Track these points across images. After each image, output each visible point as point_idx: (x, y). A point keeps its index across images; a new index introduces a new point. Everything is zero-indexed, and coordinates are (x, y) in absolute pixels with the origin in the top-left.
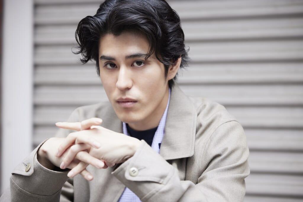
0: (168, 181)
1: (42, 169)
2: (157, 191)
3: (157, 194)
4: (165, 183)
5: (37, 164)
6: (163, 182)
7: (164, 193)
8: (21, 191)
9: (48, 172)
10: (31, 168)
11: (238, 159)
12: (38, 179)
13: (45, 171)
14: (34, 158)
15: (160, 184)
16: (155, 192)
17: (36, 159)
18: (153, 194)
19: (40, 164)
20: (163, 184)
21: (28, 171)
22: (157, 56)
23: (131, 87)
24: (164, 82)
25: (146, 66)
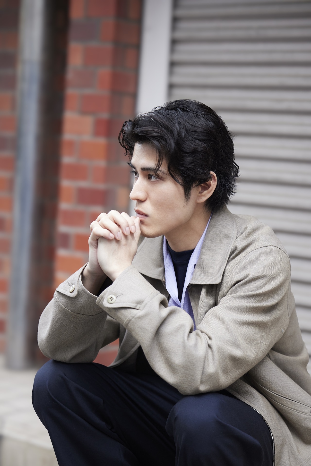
0: (145, 306)
1: (86, 292)
2: (133, 317)
3: (133, 320)
4: (141, 308)
5: (81, 286)
6: (140, 307)
7: (139, 318)
8: (64, 309)
9: (91, 296)
10: (75, 289)
11: (258, 289)
12: (82, 301)
13: (88, 294)
14: (79, 279)
15: (137, 309)
16: (131, 318)
17: (81, 281)
18: (130, 320)
19: (84, 287)
20: (140, 310)
21: (71, 292)
22: (171, 174)
23: (144, 200)
24: (184, 204)
25: (160, 182)
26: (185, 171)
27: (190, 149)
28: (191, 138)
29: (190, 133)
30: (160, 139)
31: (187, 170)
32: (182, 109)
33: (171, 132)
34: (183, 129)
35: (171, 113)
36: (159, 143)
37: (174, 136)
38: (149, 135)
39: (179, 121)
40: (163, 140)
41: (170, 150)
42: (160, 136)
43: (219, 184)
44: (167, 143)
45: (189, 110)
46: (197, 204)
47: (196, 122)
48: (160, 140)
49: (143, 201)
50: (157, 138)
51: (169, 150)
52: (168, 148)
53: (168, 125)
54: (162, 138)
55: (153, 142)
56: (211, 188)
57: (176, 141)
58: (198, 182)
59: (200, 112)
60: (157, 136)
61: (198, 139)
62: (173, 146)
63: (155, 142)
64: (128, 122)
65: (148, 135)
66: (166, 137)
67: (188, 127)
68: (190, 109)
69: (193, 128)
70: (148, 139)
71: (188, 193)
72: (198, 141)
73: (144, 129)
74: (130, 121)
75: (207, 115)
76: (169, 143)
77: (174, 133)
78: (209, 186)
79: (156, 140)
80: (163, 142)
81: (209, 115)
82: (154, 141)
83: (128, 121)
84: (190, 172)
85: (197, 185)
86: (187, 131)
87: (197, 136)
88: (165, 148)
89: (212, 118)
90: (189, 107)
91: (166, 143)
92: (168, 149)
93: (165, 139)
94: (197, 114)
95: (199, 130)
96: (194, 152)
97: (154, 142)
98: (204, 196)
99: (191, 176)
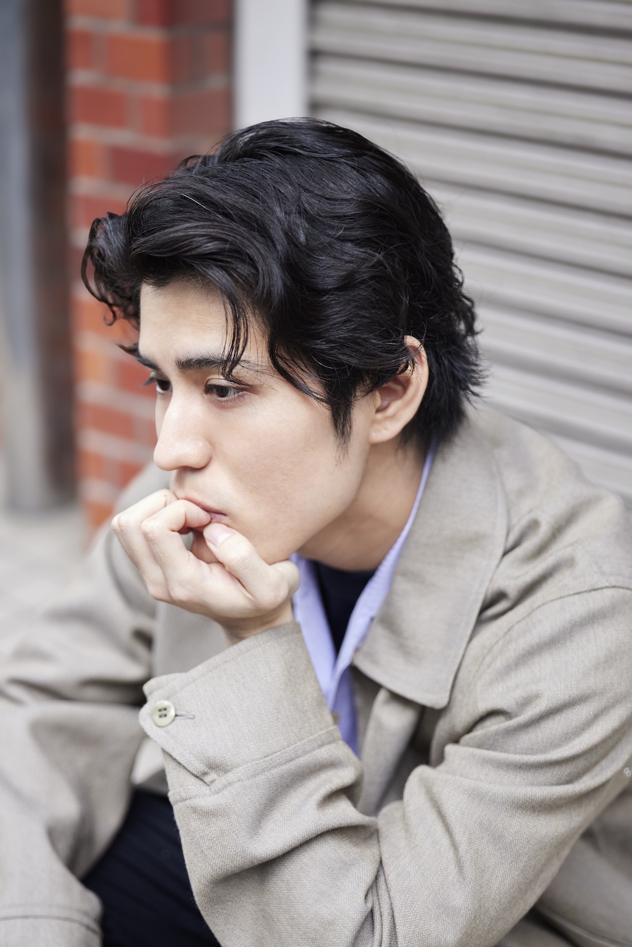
0: (225, 787)
2: (182, 799)
4: (214, 786)
6: (214, 781)
15: (205, 783)
16: (178, 797)
20: (210, 789)
22: (282, 368)
23: (202, 465)
24: (337, 456)
25: (248, 400)
26: (327, 354)
27: (334, 276)
28: (328, 240)
29: (323, 223)
30: (233, 261)
31: (332, 348)
32: (279, 152)
33: (261, 230)
34: (297, 215)
35: (244, 169)
36: (230, 275)
37: (273, 242)
38: (193, 253)
39: (279, 190)
40: (243, 261)
41: (270, 294)
42: (230, 250)
43: (434, 371)
44: (256, 269)
45: (301, 152)
46: (375, 448)
47: (332, 185)
48: (230, 263)
49: (200, 467)
50: (219, 257)
51: (267, 294)
52: (264, 287)
53: (245, 207)
54: (237, 255)
55: (207, 273)
56: (411, 390)
57: (283, 261)
58: (371, 379)
59: (335, 152)
60: (220, 252)
61: (351, 241)
62: (279, 277)
63: (216, 274)
64: (105, 219)
65: (189, 254)
66: (251, 251)
67: (310, 204)
68: (302, 148)
69: (327, 207)
70: (191, 267)
71: (345, 419)
72: (349, 245)
73: (171, 235)
74: (112, 216)
75: (357, 156)
76: (264, 268)
77: (272, 231)
78: (405, 385)
79: (217, 266)
80: (244, 269)
81: (366, 155)
82: (210, 272)
83: (106, 216)
84: (344, 354)
85: (370, 391)
86: (311, 219)
87: (346, 229)
88: (251, 286)
89: (378, 165)
90: (299, 141)
91: (253, 271)
92: (265, 291)
93: (248, 260)
94: (330, 160)
95: (349, 209)
96: (347, 284)
97: (212, 275)
98: (393, 417)
99: (350, 367)
